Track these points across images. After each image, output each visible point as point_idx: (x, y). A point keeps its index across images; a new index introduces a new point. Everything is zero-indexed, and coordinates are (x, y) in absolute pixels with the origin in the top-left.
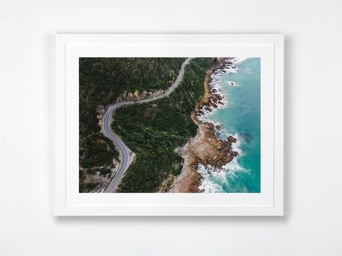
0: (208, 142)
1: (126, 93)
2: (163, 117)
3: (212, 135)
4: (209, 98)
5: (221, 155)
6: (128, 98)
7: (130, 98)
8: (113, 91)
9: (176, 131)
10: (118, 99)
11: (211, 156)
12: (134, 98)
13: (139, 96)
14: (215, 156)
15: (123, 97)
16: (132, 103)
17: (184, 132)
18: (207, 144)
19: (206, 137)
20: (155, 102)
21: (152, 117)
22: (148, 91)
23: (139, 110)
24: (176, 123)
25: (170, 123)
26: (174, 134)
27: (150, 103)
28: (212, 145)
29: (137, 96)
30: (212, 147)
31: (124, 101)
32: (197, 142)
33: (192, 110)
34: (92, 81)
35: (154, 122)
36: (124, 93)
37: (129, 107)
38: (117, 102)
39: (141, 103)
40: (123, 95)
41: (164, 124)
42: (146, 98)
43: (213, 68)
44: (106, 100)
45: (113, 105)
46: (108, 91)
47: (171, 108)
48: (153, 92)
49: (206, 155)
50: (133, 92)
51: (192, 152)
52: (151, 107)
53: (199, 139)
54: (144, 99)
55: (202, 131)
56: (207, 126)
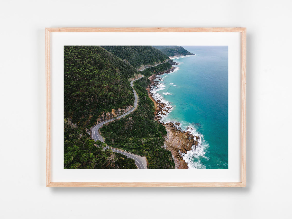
0: (177, 136)
1: (104, 114)
2: (139, 126)
3: (176, 130)
4: (158, 106)
5: (191, 142)
6: (106, 118)
7: (108, 117)
8: (92, 114)
9: (153, 135)
10: (97, 120)
11: (185, 145)
12: (112, 117)
13: (116, 113)
14: (187, 143)
15: (102, 118)
16: (112, 120)
17: (159, 133)
18: (177, 138)
19: (174, 133)
20: (130, 115)
21: (130, 128)
22: (122, 108)
23: (120, 125)
24: (150, 128)
25: (146, 129)
26: (152, 137)
27: (127, 117)
28: (181, 137)
29: (114, 114)
30: (182, 139)
31: (103, 121)
32: (169, 138)
33: (153, 117)
34: (70, 109)
35: (133, 132)
36: (103, 114)
37: (110, 125)
38: (97, 123)
39: (119, 119)
40: (102, 116)
41: (142, 132)
42: (121, 114)
43: (149, 86)
44: (87, 124)
45: (95, 126)
46: (87, 115)
47: (142, 117)
48: (125, 108)
49: (181, 146)
50: (110, 112)
51: (171, 147)
52: (128, 120)
53: (170, 136)
54: (120, 115)
55: (168, 130)
56: (169, 125)
